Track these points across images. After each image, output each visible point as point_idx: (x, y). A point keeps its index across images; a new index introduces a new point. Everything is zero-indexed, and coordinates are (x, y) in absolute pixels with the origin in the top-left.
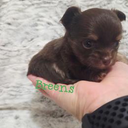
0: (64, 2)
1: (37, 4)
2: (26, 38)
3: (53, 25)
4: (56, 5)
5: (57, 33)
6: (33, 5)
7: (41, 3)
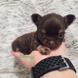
0: (24, 2)
1: (5, 4)
3: (17, 17)
5: (21, 22)
6: (3, 5)
7: (8, 3)
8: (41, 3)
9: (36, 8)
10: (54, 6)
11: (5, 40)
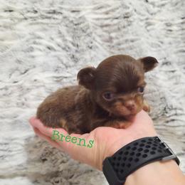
0: (71, 19)
1: (31, 18)
2: (17, 69)
3: (55, 50)
4: (59, 21)
6: (26, 19)
7: (37, 17)
8: (107, 26)
9: (95, 33)
10: (133, 33)
11: (26, 100)
